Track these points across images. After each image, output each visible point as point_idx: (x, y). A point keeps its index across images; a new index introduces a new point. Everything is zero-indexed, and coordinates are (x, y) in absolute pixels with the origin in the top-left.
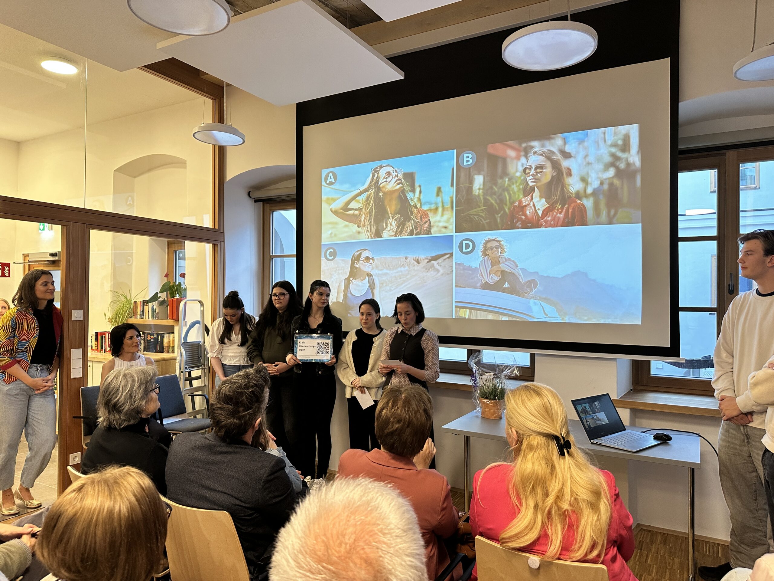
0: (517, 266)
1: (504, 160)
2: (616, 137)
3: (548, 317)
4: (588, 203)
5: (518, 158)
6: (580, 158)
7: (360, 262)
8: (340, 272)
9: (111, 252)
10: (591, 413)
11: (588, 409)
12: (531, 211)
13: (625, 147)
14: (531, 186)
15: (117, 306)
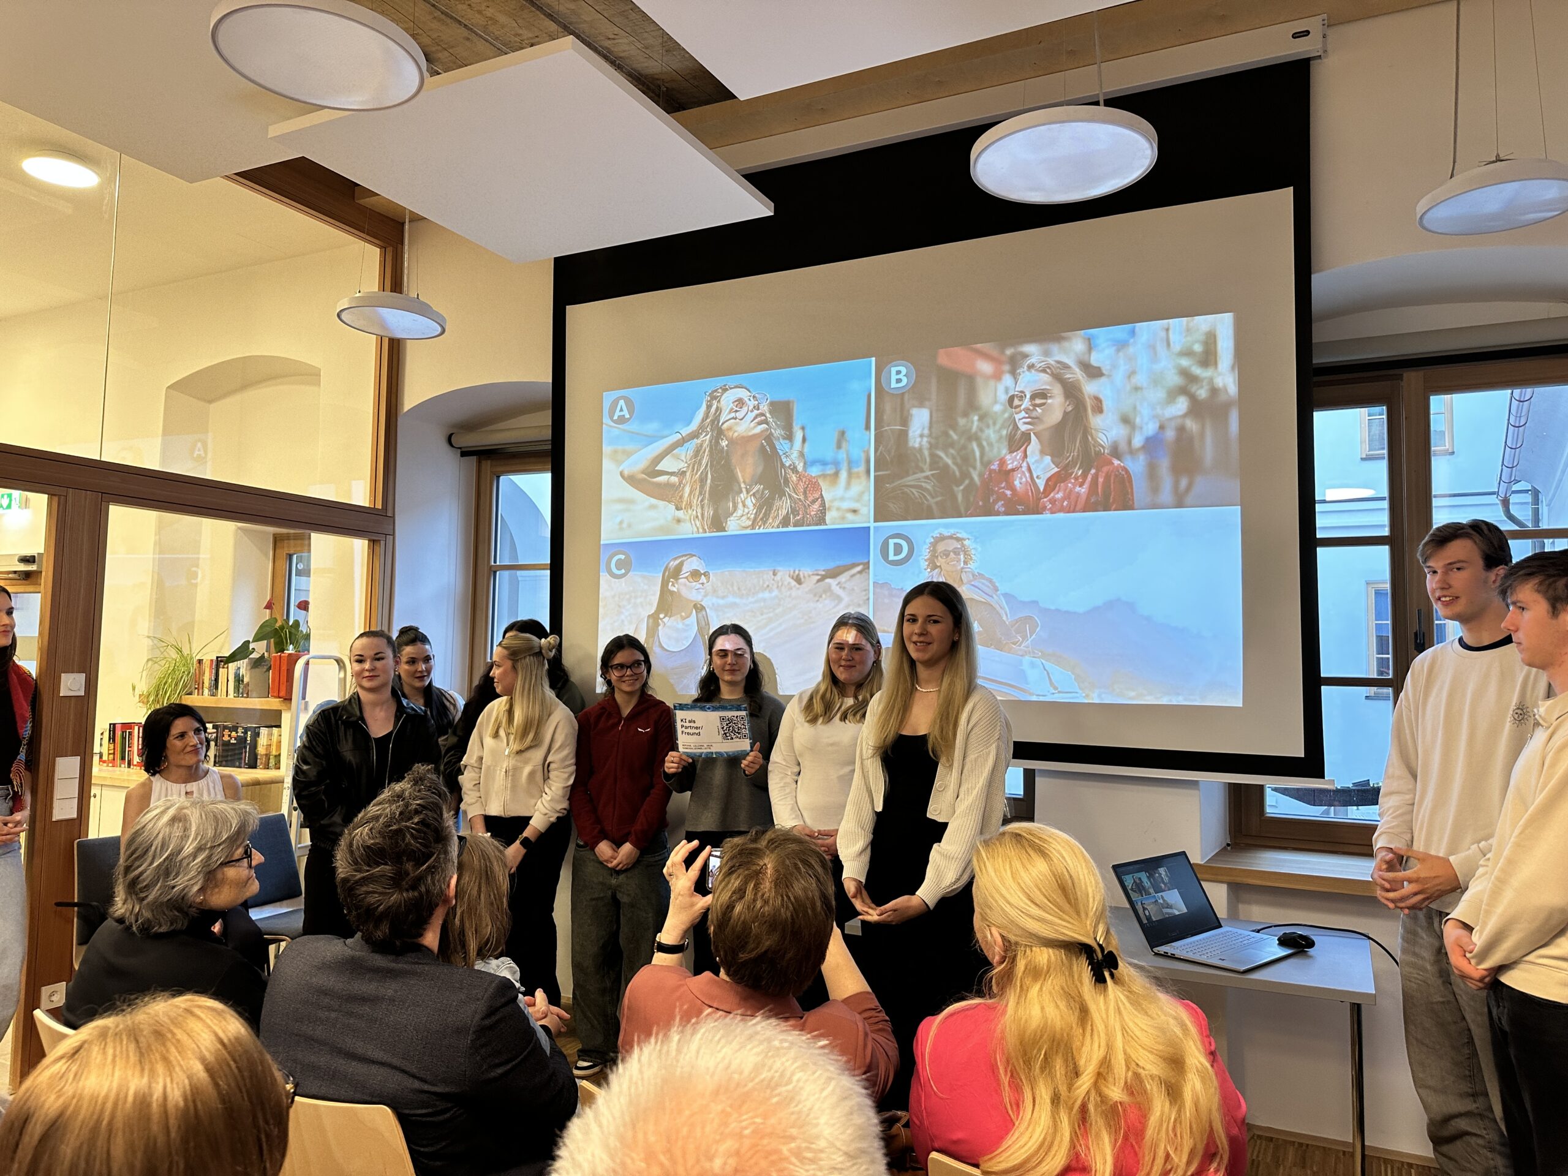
0: (996, 589)
1: (971, 379)
2: (1189, 338)
3: (1059, 692)
4: (1136, 466)
5: (997, 376)
6: (1119, 376)
7: (680, 581)
8: (639, 601)
9: (151, 556)
10: (1151, 891)
11: (1146, 883)
12: (1024, 480)
13: (1208, 358)
14: (1023, 433)
15: (160, 670)
